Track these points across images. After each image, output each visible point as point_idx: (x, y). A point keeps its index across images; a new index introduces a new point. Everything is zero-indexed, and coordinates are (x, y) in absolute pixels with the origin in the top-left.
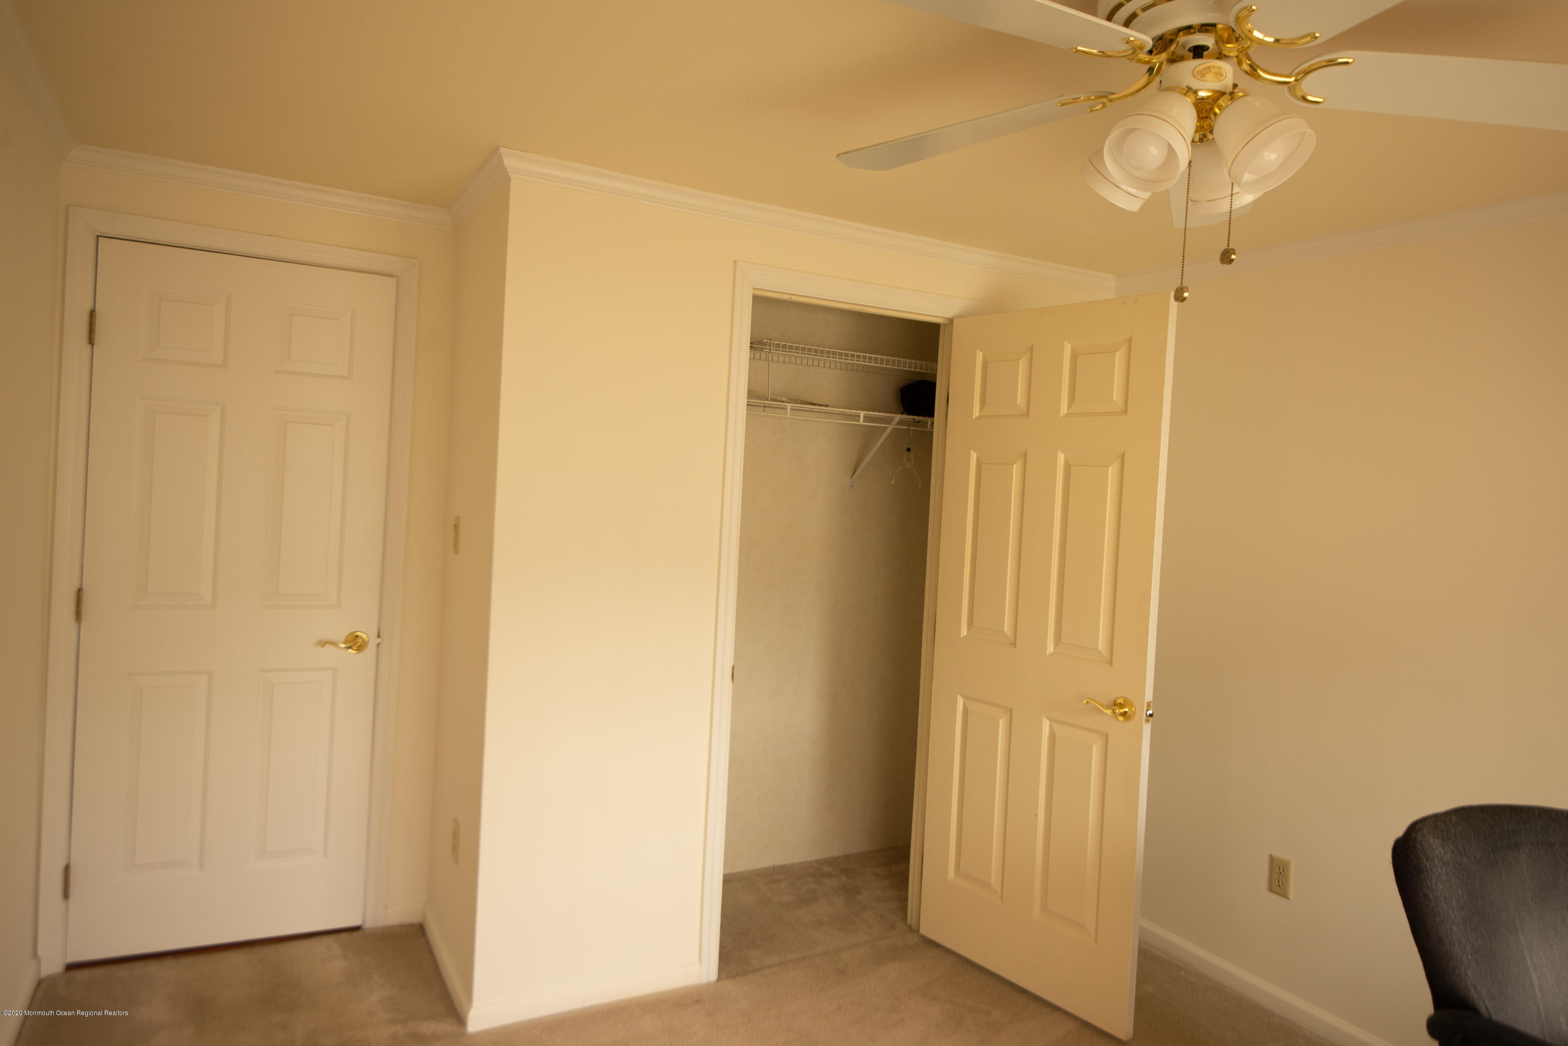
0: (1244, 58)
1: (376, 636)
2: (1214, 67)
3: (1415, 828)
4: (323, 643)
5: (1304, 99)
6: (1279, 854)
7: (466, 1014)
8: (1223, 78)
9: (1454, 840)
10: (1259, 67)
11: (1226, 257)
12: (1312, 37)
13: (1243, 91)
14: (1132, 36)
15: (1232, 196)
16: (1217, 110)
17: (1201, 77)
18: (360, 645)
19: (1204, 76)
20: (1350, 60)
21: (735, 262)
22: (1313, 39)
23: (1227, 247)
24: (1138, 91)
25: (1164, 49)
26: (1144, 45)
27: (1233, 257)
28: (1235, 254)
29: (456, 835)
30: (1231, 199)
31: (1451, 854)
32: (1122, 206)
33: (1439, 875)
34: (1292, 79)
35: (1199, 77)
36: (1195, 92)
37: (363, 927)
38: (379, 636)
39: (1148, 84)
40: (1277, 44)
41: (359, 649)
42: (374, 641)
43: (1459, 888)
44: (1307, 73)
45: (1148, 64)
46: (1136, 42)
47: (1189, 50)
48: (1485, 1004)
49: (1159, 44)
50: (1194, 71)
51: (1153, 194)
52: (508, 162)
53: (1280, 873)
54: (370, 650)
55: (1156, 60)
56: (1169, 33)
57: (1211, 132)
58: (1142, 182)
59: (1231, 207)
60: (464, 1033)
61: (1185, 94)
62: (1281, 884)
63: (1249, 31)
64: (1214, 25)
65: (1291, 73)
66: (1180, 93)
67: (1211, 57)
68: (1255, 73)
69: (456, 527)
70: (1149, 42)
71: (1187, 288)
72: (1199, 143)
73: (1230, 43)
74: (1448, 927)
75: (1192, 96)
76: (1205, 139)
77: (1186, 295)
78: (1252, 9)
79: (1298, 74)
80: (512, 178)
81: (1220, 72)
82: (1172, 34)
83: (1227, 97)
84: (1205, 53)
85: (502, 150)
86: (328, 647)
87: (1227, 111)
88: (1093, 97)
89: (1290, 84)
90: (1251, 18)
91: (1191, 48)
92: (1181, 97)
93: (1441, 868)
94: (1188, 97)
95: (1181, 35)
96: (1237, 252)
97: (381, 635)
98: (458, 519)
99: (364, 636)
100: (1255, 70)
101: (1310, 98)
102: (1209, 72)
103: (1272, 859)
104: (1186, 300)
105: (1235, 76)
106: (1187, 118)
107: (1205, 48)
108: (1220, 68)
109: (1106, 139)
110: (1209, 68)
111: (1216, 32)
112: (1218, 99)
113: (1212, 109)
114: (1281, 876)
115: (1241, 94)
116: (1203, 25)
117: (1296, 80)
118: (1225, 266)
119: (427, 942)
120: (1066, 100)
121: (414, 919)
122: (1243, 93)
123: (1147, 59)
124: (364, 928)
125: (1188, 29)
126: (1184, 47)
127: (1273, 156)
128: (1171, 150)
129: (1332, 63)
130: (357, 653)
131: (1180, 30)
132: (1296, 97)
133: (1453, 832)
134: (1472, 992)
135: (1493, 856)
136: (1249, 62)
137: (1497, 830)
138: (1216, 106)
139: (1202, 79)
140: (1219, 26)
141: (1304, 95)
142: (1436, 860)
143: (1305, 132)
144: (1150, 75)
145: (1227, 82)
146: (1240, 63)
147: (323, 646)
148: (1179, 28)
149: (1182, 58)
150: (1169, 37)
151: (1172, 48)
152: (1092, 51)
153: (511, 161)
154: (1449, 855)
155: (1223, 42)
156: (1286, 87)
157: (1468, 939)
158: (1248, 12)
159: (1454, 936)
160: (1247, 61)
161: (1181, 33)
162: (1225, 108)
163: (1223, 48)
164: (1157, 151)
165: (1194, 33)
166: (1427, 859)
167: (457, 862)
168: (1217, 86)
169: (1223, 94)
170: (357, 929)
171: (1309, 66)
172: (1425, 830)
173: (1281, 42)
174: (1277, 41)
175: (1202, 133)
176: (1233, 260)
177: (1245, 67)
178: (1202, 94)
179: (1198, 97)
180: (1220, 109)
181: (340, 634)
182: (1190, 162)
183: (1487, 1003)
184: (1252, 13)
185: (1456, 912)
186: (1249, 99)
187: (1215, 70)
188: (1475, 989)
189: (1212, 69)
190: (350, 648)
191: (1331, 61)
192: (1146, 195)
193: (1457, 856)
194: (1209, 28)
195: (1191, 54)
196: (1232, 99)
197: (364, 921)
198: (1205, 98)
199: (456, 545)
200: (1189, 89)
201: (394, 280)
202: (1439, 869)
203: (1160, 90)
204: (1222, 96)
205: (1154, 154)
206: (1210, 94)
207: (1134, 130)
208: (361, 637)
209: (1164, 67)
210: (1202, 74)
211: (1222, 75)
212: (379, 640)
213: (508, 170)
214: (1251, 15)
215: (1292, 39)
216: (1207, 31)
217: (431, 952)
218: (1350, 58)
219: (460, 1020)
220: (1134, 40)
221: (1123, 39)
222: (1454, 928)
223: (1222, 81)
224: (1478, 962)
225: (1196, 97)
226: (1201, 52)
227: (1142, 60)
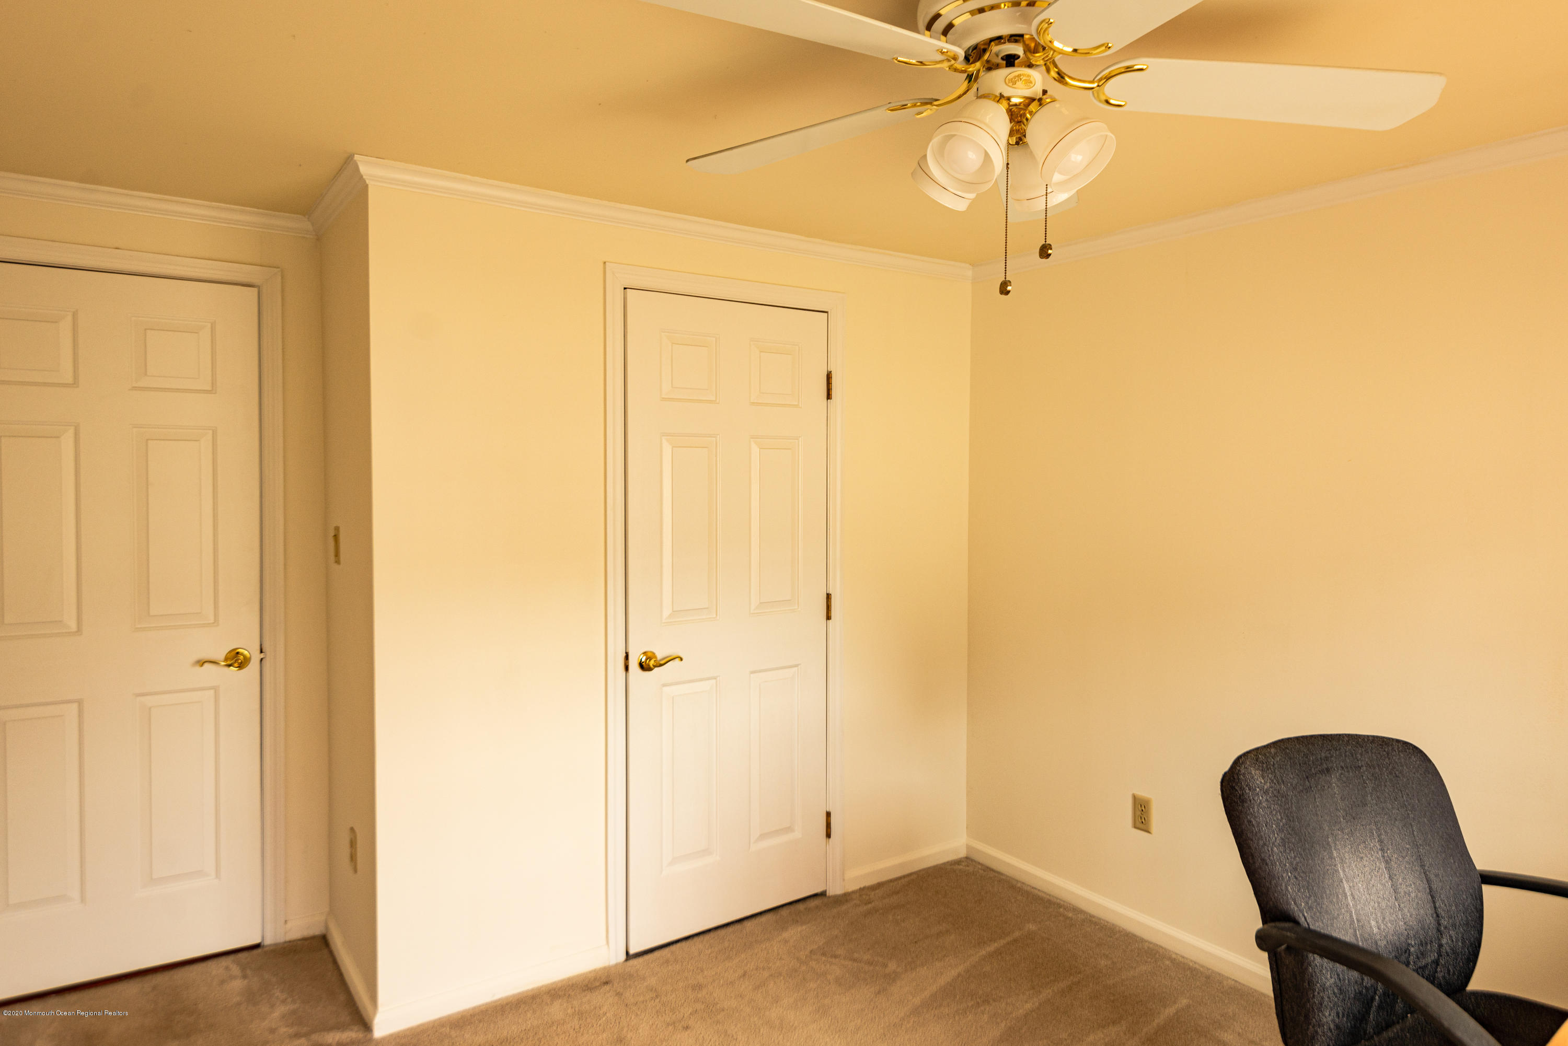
0: (1051, 66)
1: (259, 651)
2: (1023, 75)
3: (1239, 761)
4: (202, 663)
5: (1107, 102)
6: (1142, 793)
7: (372, 1021)
8: (1032, 86)
9: (1273, 770)
10: (1065, 74)
11: (1044, 252)
12: (1106, 47)
13: (1051, 97)
14: (945, 48)
15: (1046, 195)
16: (1028, 116)
17: (1013, 84)
18: (241, 663)
19: (1015, 84)
20: (1144, 67)
21: (605, 263)
22: (1107, 49)
23: (1044, 243)
24: (959, 97)
25: (979, 58)
26: (958, 56)
27: (1050, 251)
28: (1051, 249)
29: (353, 844)
30: (1046, 198)
31: (1270, 783)
32: (950, 207)
33: (1260, 803)
34: (1095, 85)
35: (1011, 84)
36: (1009, 99)
37: (262, 944)
38: (261, 652)
39: (968, 90)
40: (1074, 54)
41: (241, 666)
42: (256, 657)
43: (1278, 813)
44: (1108, 78)
45: (965, 73)
46: (949, 53)
47: (1002, 59)
48: (1304, 915)
49: (974, 53)
50: (1006, 78)
51: (977, 194)
52: (363, 169)
53: (1142, 810)
54: (253, 668)
55: (972, 68)
56: (982, 43)
57: (1025, 136)
58: (969, 185)
59: (1046, 206)
60: (371, 1040)
61: (998, 101)
62: (1144, 821)
63: (1050, 42)
64: (1022, 36)
65: (1094, 80)
66: (994, 100)
67: (1020, 66)
68: (1062, 79)
69: (336, 537)
70: (961, 53)
71: (1010, 282)
72: (1016, 146)
73: (1036, 53)
74: (1270, 849)
75: (1005, 103)
76: (1021, 143)
77: (1009, 288)
78: (1050, 22)
79: (1100, 80)
80: (369, 186)
81: (1029, 80)
82: (984, 44)
83: (1036, 103)
84: (1016, 62)
85: (357, 157)
86: (206, 665)
87: (1037, 116)
88: (919, 104)
89: (1094, 89)
90: (1051, 30)
91: (1004, 56)
92: (995, 104)
93: (1262, 797)
94: (1001, 104)
95: (993, 45)
96: (1053, 247)
97: (264, 651)
98: (337, 529)
99: (246, 653)
100: (1063, 78)
101: (1112, 102)
102: (1020, 80)
103: (1135, 798)
104: (1010, 293)
105: (1044, 82)
106: (1001, 124)
107: (1016, 57)
108: (1029, 76)
109: (929, 143)
110: (1019, 76)
111: (1024, 42)
112: (1029, 105)
113: (1024, 115)
114: (1141, 815)
115: (1048, 100)
116: (1012, 36)
117: (1098, 86)
118: (1044, 260)
119: (331, 953)
120: (894, 107)
121: (317, 931)
122: (1051, 99)
123: (963, 69)
124: (263, 946)
125: (999, 39)
126: (997, 55)
127: (1079, 158)
128: (987, 155)
129: (1129, 69)
130: (238, 670)
131: (992, 40)
132: (1100, 101)
133: (1272, 763)
134: (1293, 906)
135: (1307, 782)
136: (1057, 70)
137: (1311, 758)
138: (1027, 112)
139: (1013, 86)
140: (1027, 37)
141: (1107, 99)
142: (1258, 789)
143: (1107, 136)
144: (969, 82)
145: (1036, 90)
146: (1048, 70)
147: (202, 665)
148: (990, 38)
149: (997, 66)
150: (982, 47)
151: (986, 57)
152: (911, 61)
153: (367, 168)
154: (1268, 784)
155: (1030, 52)
156: (1091, 91)
157: (1288, 858)
158: (1047, 24)
159: (1275, 857)
160: (1055, 68)
161: (993, 43)
162: (1036, 113)
163: (1031, 57)
164: (974, 156)
165: (1005, 43)
166: (1250, 790)
167: (355, 871)
168: (1028, 93)
169: (1033, 100)
170: (257, 946)
171: (1110, 73)
172: (1248, 763)
173: (1078, 51)
174: (1075, 50)
175: (1018, 136)
176: (1050, 255)
177: (1053, 73)
178: (1015, 100)
179: (1011, 103)
180: (1031, 115)
181: (220, 654)
182: (1008, 164)
183: (1306, 914)
184: (1050, 25)
185: (1276, 835)
186: (1057, 105)
187: (1024, 78)
188: (1295, 903)
189: (1021, 77)
190: (229, 666)
191: (1128, 67)
192: (972, 196)
193: (1275, 784)
194: (1017, 38)
195: (1004, 62)
196: (1040, 105)
197: (263, 938)
198: (1018, 104)
199: (337, 554)
200: (1002, 96)
201: (256, 290)
202: (1260, 798)
203: (978, 97)
204: (1033, 102)
205: (972, 158)
206: (1022, 100)
207: (954, 136)
208: (242, 654)
209: (981, 74)
210: (1013, 82)
211: (1031, 82)
212: (262, 656)
213: (364, 177)
214: (1050, 27)
215: (1088, 49)
216: (1016, 41)
217: (335, 962)
218: (1144, 65)
219: (366, 1026)
220: (947, 52)
221: (938, 50)
222: (1275, 849)
223: (1031, 88)
224: (1296, 878)
225: (1009, 104)
226: (1013, 60)
227: (958, 70)
